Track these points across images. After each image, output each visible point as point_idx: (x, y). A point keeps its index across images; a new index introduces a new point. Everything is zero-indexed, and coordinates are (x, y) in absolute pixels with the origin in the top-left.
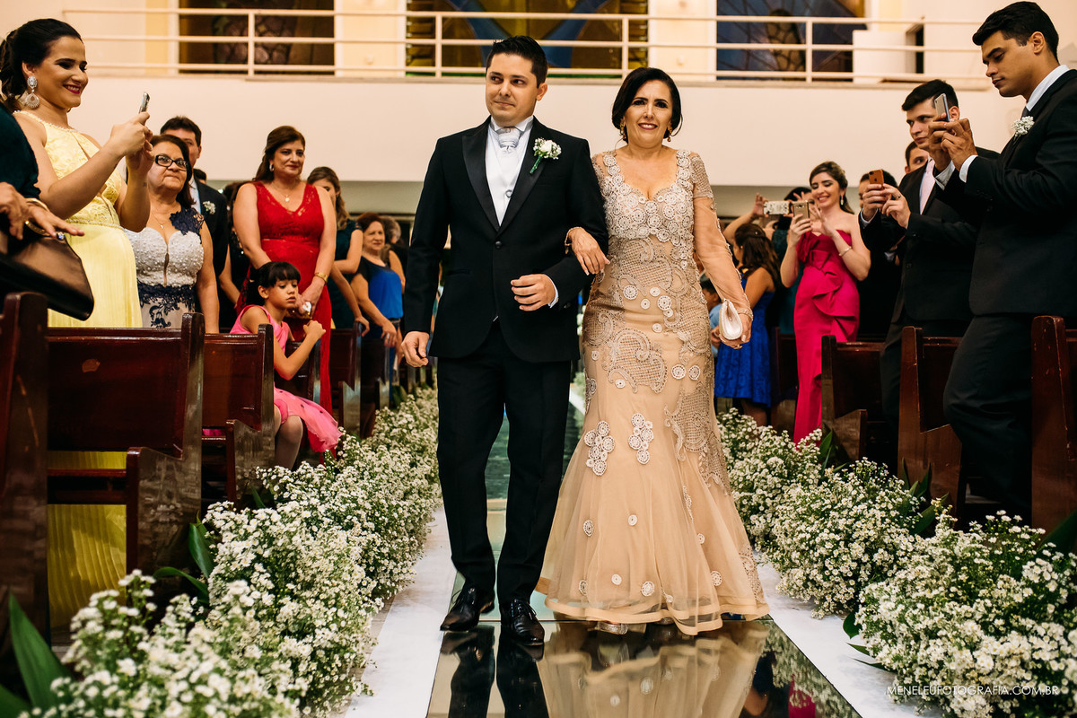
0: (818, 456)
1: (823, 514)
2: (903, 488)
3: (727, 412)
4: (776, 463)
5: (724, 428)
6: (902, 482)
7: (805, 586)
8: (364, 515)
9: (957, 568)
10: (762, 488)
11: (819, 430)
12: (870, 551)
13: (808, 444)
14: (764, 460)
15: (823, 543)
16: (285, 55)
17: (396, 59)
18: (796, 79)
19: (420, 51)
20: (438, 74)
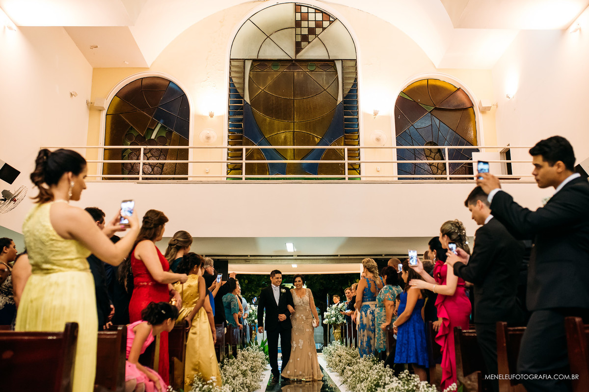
11: (455, 384)
16: (161, 169)
17: (222, 170)
18: (442, 178)
19: (235, 166)
20: (244, 179)
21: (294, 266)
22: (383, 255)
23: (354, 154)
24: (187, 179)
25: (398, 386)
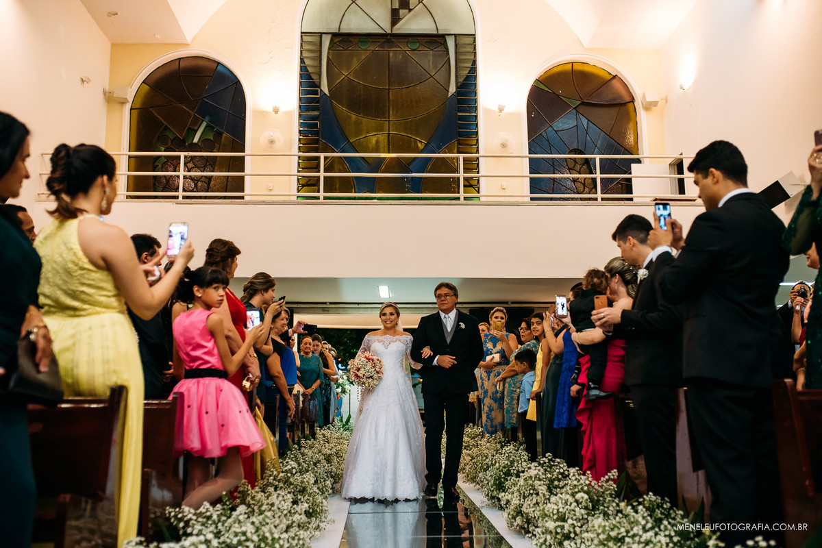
0: (615, 491)
2: (683, 517)
4: (583, 498)
5: (542, 470)
6: (681, 512)
10: (572, 518)
11: (615, 470)
13: (607, 481)
14: (573, 495)
16: (207, 184)
17: (290, 186)
18: (591, 199)
19: (308, 181)
20: (322, 198)
23: (472, 165)
24: (242, 198)
25: (538, 474)
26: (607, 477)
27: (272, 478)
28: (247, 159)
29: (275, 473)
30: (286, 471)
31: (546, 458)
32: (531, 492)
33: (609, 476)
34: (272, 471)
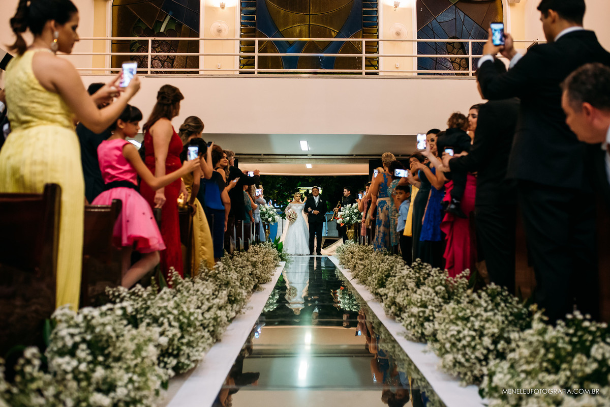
0: (467, 285)
1: (467, 319)
2: (518, 303)
3: (415, 261)
4: (440, 289)
5: (413, 271)
6: (516, 299)
7: (454, 365)
8: (171, 317)
9: (547, 351)
10: (432, 306)
11: (468, 270)
12: (495, 342)
13: (461, 278)
14: (434, 288)
15: (464, 337)
16: (171, 62)
17: (234, 64)
18: (464, 74)
19: (248, 62)
20: (256, 73)
21: (309, 166)
22: (400, 156)
23: (373, 47)
24: (198, 72)
25: (409, 274)
26: (461, 275)
27: (204, 274)
28: (201, 43)
29: (206, 270)
30: (215, 269)
31: (416, 262)
32: (403, 287)
33: (463, 274)
34: (204, 269)
